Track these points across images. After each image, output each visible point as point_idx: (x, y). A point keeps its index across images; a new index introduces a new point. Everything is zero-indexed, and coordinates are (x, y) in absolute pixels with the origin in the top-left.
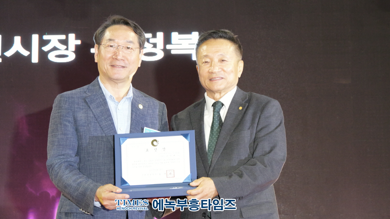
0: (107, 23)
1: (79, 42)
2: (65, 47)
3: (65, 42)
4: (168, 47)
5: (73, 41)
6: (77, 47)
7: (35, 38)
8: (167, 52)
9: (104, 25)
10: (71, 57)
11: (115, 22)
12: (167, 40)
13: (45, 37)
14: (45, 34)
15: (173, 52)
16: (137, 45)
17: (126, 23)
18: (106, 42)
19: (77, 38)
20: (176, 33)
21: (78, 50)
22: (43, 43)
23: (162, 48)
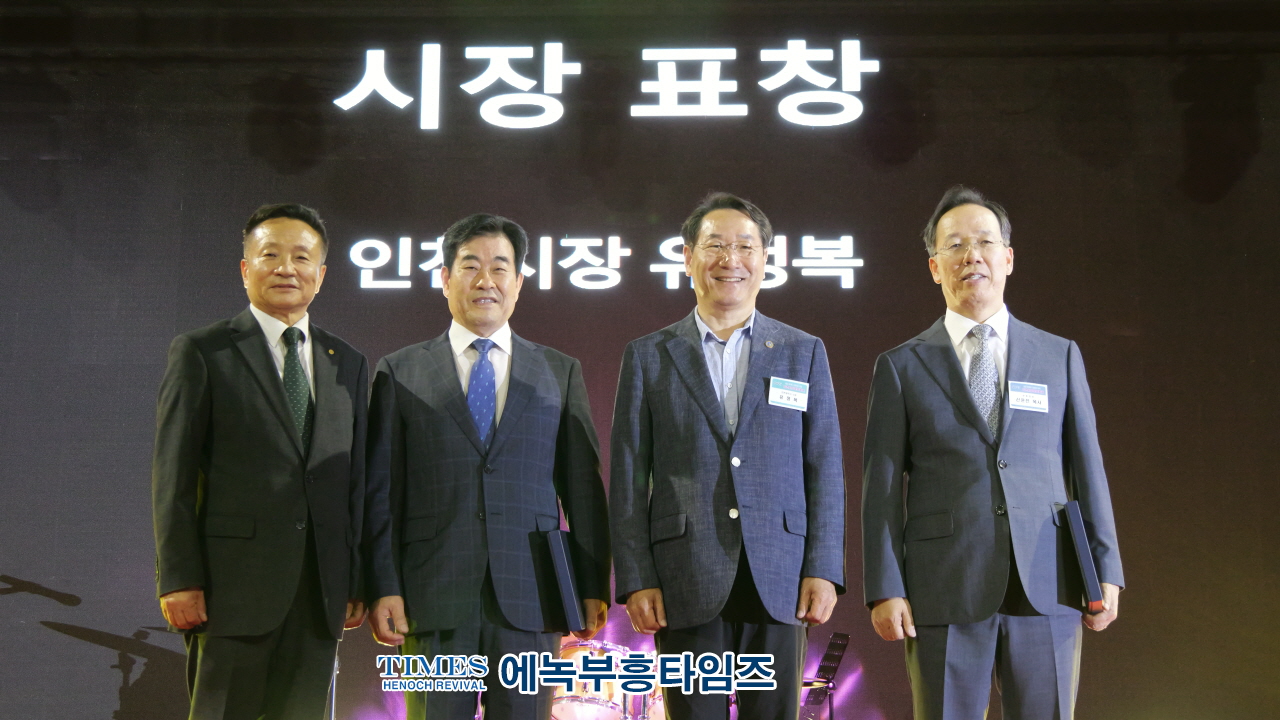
0: (703, 207)
1: (627, 252)
2: (602, 261)
3: (601, 252)
4: (796, 263)
5: (618, 251)
6: (624, 260)
7: (546, 243)
8: (794, 273)
9: (699, 209)
10: (614, 279)
11: (717, 205)
12: (794, 250)
13: (565, 242)
14: (564, 237)
15: (805, 273)
16: (759, 242)
17: (738, 206)
18: (704, 239)
19: (624, 244)
20: (811, 238)
21: (627, 266)
22: (560, 253)
23: (785, 264)
